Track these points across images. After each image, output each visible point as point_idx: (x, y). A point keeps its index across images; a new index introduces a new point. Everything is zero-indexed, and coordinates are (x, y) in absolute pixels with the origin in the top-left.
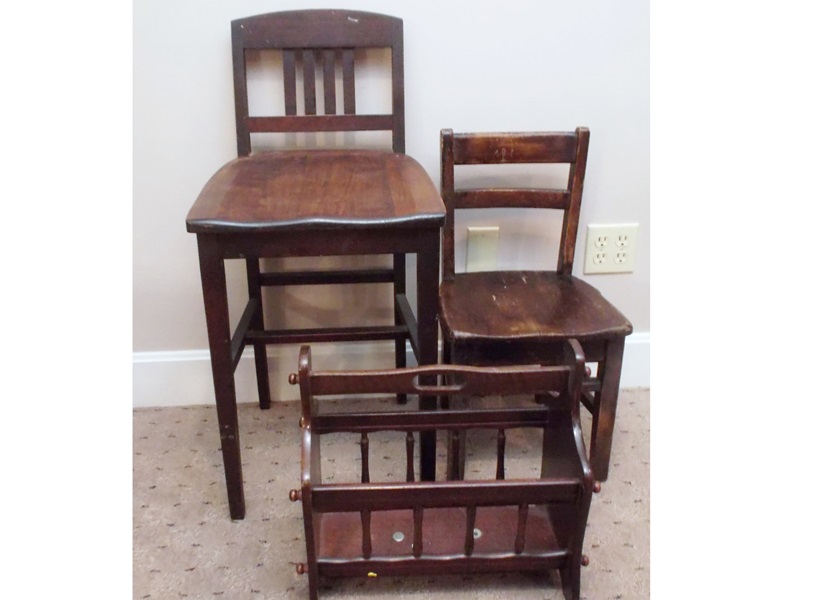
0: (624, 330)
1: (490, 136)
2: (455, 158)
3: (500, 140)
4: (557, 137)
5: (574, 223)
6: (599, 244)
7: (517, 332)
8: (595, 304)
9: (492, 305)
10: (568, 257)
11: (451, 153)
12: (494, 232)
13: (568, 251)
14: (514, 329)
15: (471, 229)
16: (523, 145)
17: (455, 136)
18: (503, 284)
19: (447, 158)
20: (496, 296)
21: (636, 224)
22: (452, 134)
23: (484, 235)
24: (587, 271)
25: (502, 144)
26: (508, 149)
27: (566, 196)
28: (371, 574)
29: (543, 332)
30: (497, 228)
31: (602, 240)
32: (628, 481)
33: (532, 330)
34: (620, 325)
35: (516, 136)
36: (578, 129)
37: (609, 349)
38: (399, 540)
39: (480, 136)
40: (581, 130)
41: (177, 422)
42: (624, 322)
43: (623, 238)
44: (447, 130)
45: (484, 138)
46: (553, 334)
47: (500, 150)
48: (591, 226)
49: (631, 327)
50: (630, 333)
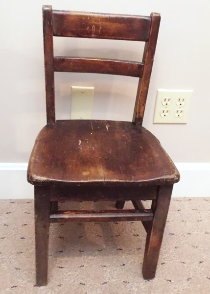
0: (173, 179)
1: (83, 14)
2: (54, 31)
3: (91, 18)
4: (135, 19)
5: (145, 88)
6: (164, 103)
7: (87, 177)
8: (154, 152)
9: (75, 149)
10: (139, 113)
11: (50, 26)
12: (91, 90)
13: (140, 109)
14: (85, 174)
15: (73, 87)
16: (108, 24)
17: (54, 12)
18: (91, 131)
19: (48, 30)
20: (82, 141)
21: (192, 91)
22: (52, 10)
23: (83, 92)
24: (155, 122)
25: (93, 22)
26: (97, 27)
27: (140, 67)
29: (108, 178)
30: (93, 88)
31: (167, 100)
32: (169, 279)
33: (100, 175)
34: (170, 175)
35: (103, 16)
36: (152, 14)
37: (161, 191)
39: (75, 14)
40: (154, 15)
42: (174, 172)
43: (181, 100)
44: (47, 6)
45: (77, 16)
46: (115, 180)
47: (91, 28)
48: (159, 90)
49: (178, 176)
50: (177, 181)
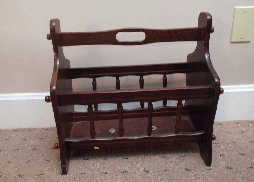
28: (96, 148)
38: (113, 132)
41: (41, 139)
